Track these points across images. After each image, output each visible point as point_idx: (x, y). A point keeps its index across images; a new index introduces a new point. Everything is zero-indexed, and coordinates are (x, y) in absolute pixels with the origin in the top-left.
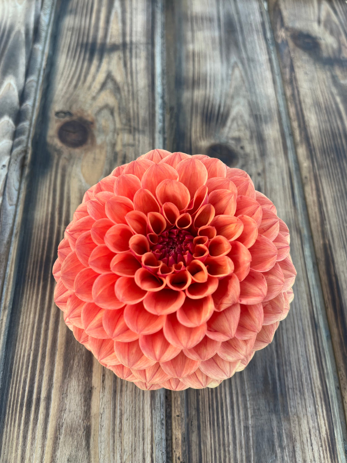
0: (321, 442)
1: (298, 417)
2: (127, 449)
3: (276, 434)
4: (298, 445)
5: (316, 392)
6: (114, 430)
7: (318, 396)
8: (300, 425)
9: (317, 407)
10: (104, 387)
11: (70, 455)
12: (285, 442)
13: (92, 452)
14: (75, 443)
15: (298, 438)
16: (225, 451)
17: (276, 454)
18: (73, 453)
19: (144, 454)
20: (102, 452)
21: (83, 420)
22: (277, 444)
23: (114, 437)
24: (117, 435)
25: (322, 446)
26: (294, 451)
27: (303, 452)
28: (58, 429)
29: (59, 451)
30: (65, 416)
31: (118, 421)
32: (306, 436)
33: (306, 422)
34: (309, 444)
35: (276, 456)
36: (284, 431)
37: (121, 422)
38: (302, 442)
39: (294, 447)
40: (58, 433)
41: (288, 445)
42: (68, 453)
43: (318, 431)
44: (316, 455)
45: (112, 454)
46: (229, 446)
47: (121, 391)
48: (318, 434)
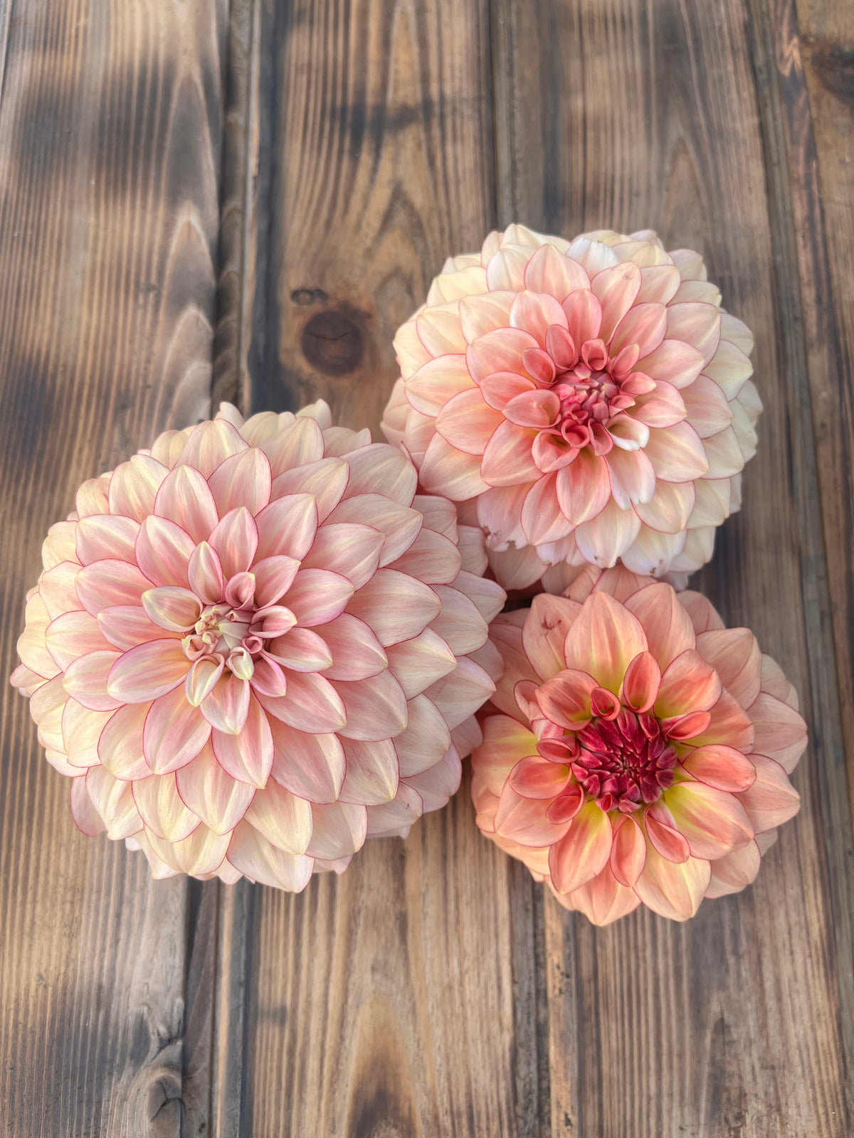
0: (810, 948)
1: (769, 904)
2: (469, 950)
3: (727, 932)
4: (767, 952)
5: (805, 863)
6: (446, 920)
7: (809, 869)
8: (772, 918)
9: (805, 887)
10: (425, 850)
11: (376, 960)
12: (744, 944)
13: (412, 956)
14: (383, 940)
15: (767, 940)
16: (637, 957)
17: (728, 965)
18: (381, 957)
19: (498, 960)
20: (429, 956)
21: (394, 903)
22: (729, 947)
23: (446, 931)
24: (451, 930)
25: (810, 956)
26: (760, 963)
27: (776, 963)
28: (352, 917)
29: (357, 953)
30: (364, 896)
31: (452, 907)
32: (782, 937)
33: (782, 914)
34: (787, 952)
35: (727, 970)
36: (742, 927)
37: (457, 907)
38: (775, 950)
39: (759, 956)
40: (353, 924)
41: (749, 952)
42: (371, 956)
43: (804, 931)
44: (800, 971)
45: (444, 959)
46: (644, 950)
47: (455, 856)
48: (804, 935)
